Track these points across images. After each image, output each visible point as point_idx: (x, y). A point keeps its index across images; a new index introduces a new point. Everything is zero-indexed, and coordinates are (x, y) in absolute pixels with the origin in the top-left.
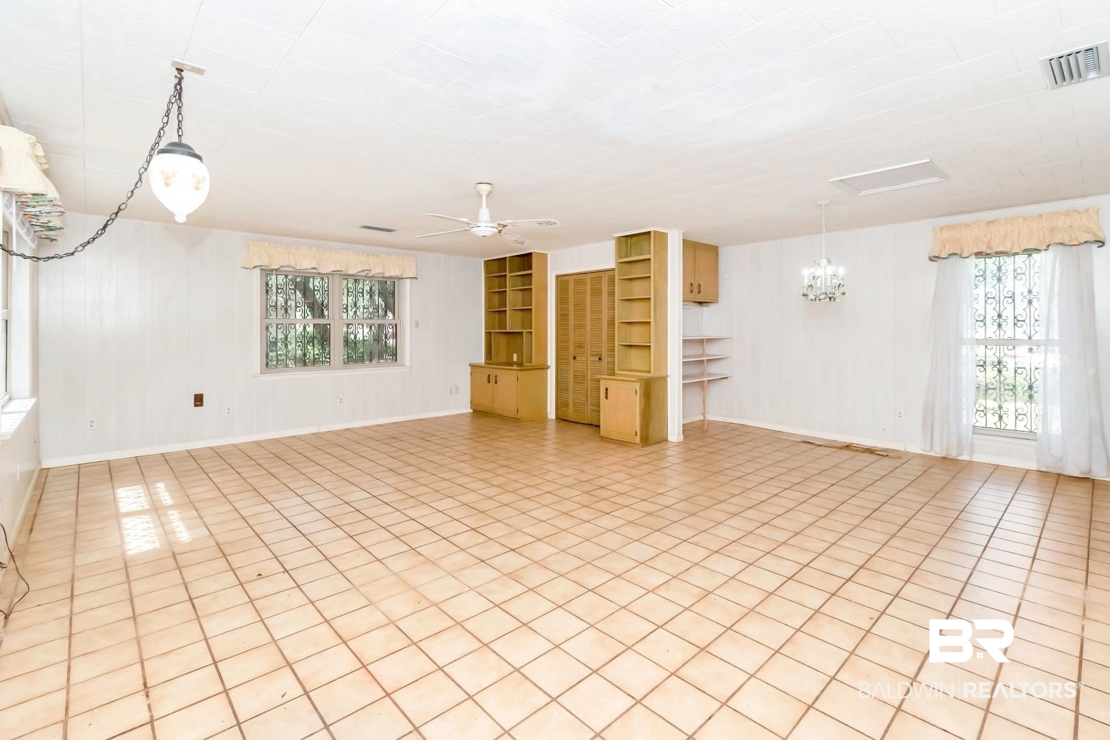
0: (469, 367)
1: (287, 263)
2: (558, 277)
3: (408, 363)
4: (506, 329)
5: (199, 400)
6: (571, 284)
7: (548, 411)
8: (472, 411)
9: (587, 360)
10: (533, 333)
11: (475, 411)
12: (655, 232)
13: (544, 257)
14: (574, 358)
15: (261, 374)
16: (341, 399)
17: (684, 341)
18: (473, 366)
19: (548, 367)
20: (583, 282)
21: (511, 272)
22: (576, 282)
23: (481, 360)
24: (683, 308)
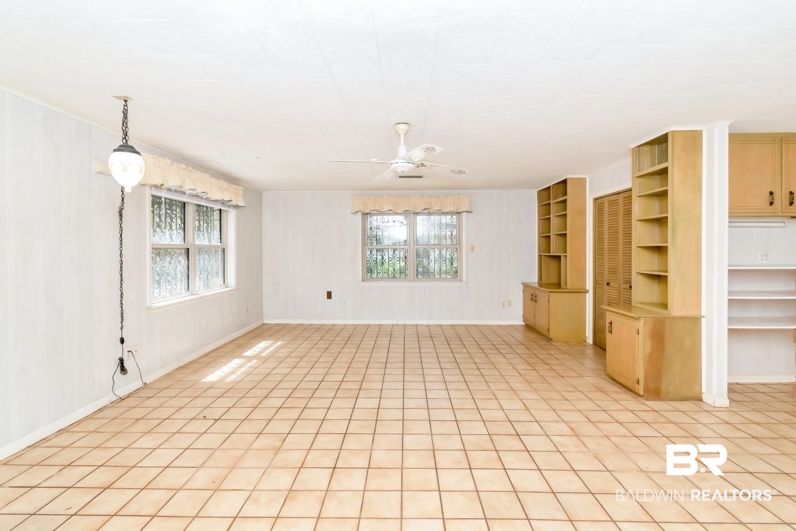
0: (522, 286)
1: (374, 209)
2: (596, 199)
3: (464, 280)
4: (550, 253)
5: (329, 295)
6: (606, 205)
7: (587, 335)
8: (524, 324)
9: (620, 287)
10: (568, 257)
11: (527, 325)
12: (673, 132)
13: (581, 182)
14: (608, 284)
15: (362, 281)
16: (413, 302)
17: (731, 272)
18: (526, 286)
19: (587, 292)
20: (616, 203)
21: (554, 199)
22: (611, 203)
23: (534, 279)
24: (729, 227)
